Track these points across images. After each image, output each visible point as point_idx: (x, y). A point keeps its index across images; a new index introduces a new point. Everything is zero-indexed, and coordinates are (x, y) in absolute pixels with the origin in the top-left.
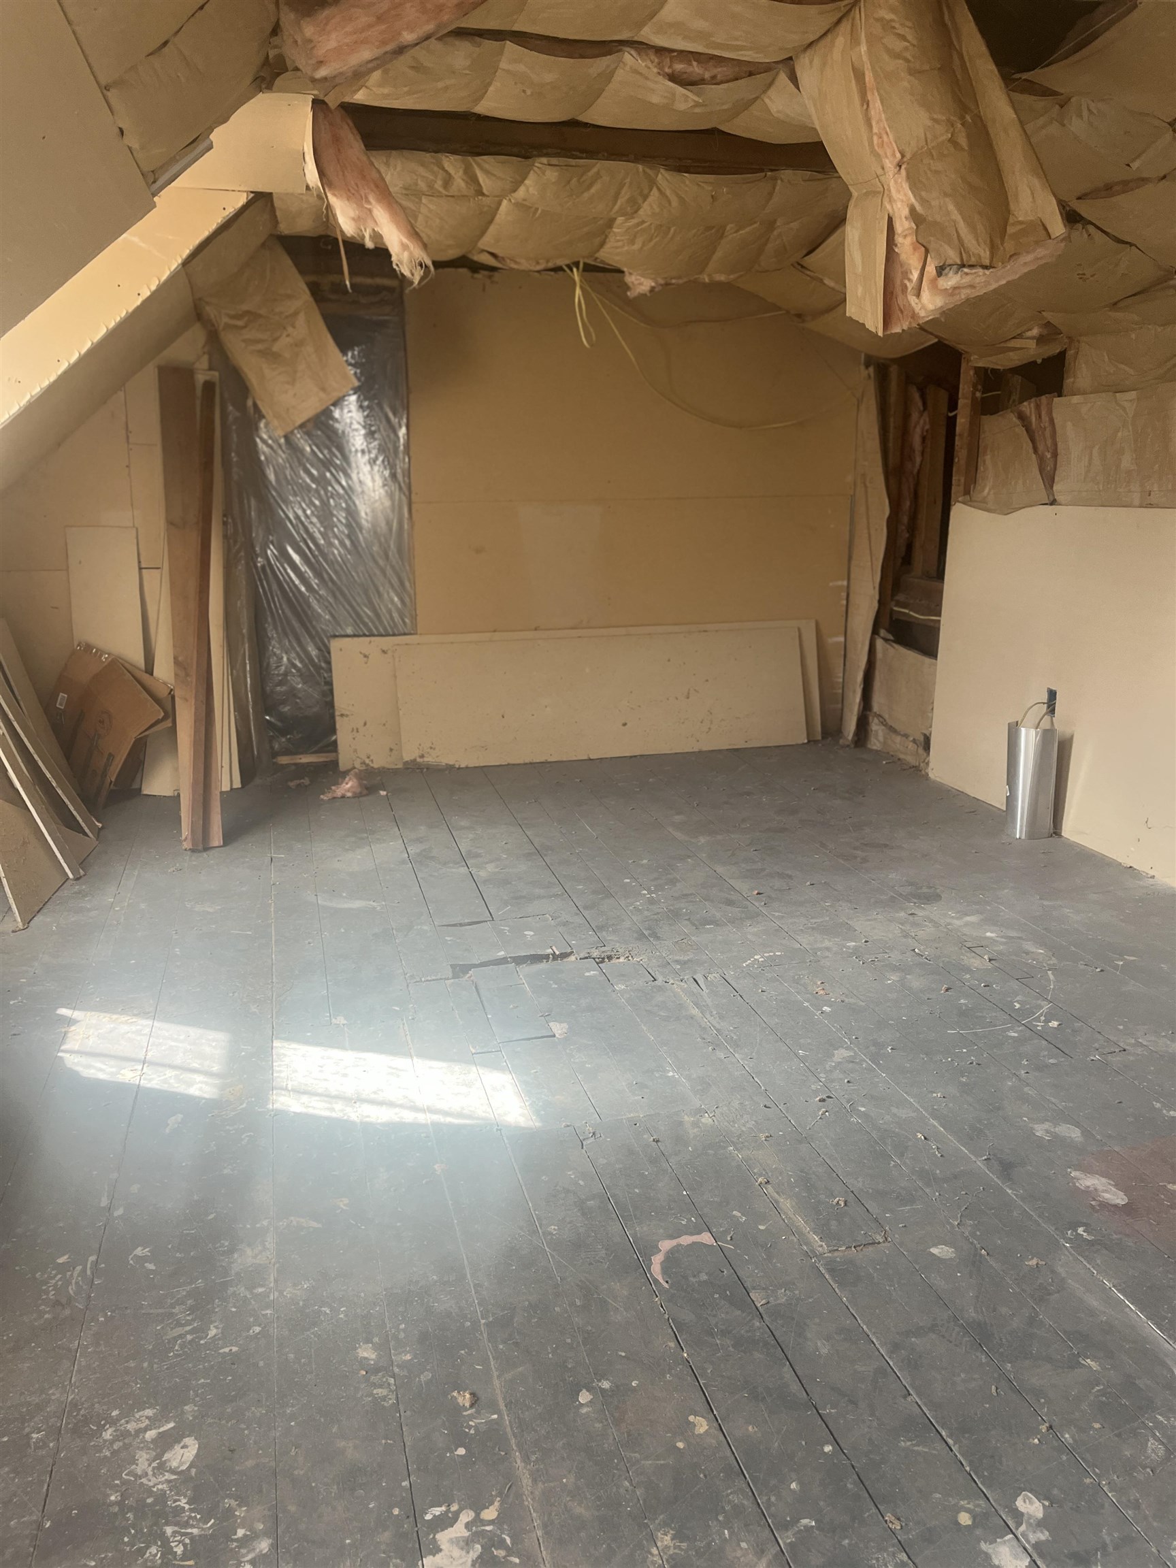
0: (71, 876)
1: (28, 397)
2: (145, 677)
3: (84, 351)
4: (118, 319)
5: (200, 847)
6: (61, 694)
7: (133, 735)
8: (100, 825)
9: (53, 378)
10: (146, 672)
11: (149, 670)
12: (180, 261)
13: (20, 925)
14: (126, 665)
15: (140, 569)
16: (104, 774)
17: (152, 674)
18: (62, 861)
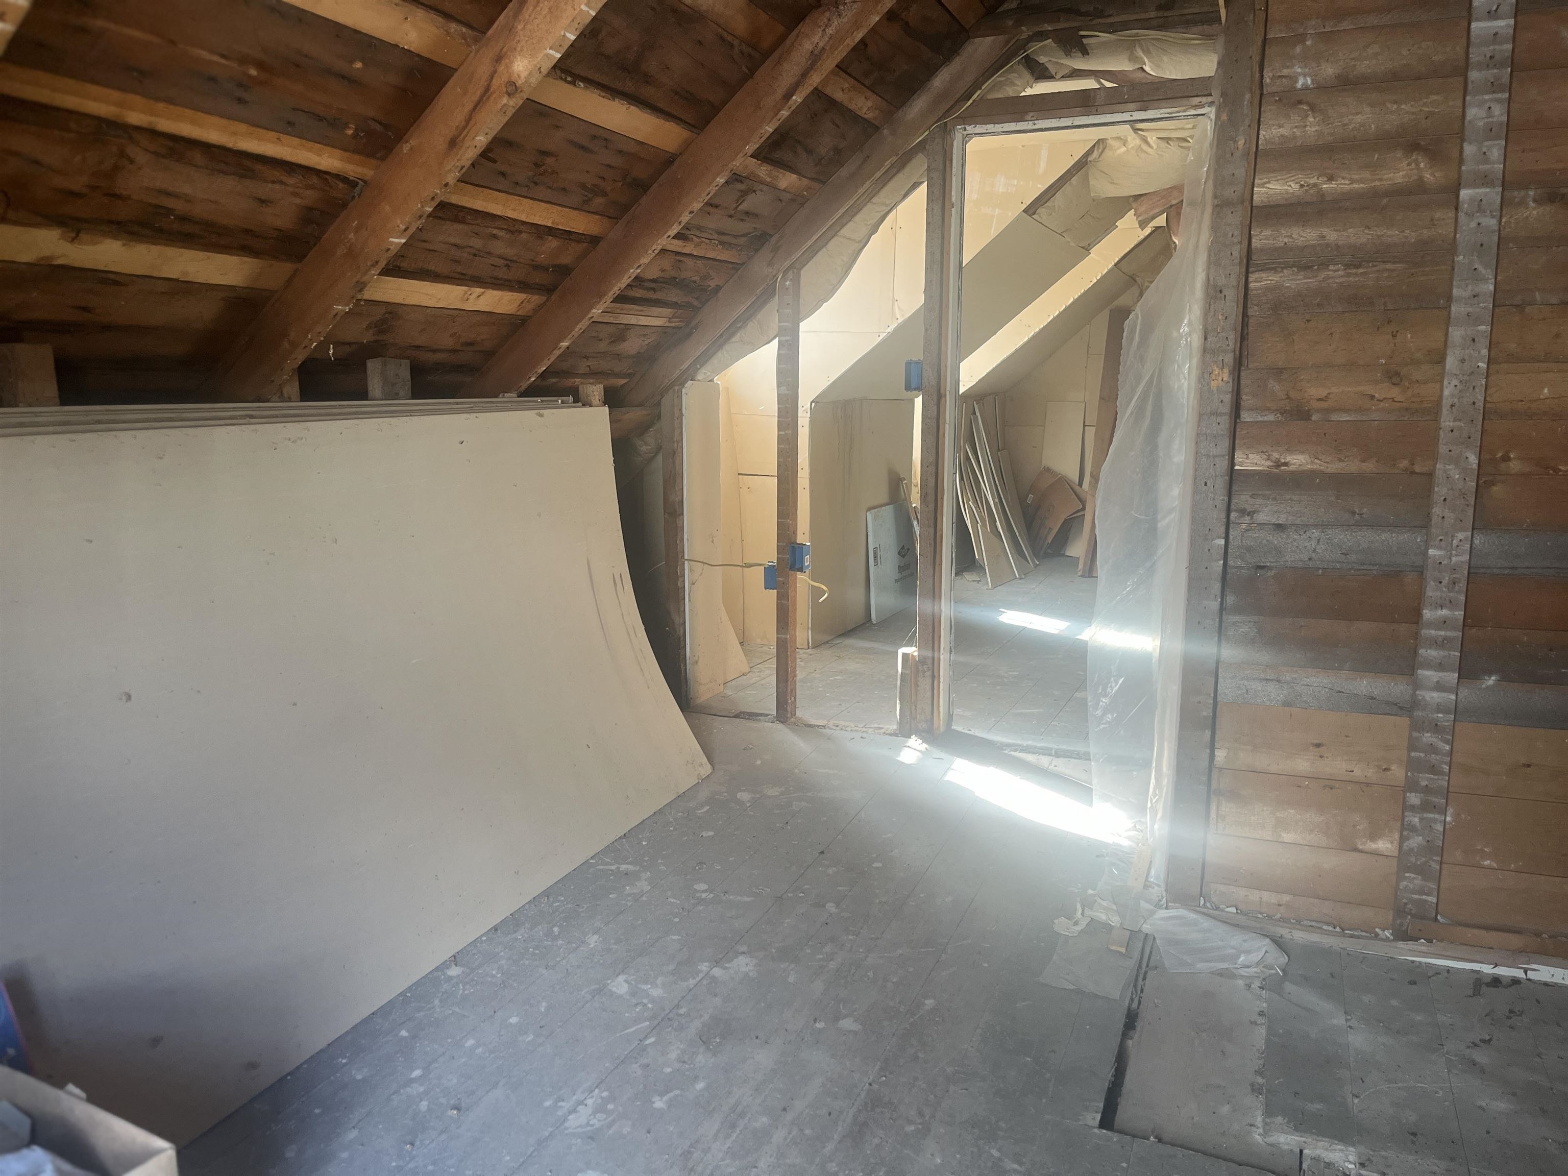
0: (1017, 576)
1: (1033, 333)
2: (1077, 488)
3: (1061, 310)
4: (1079, 294)
5: (1087, 575)
6: (1030, 495)
7: (1063, 517)
8: (1038, 563)
9: (1045, 324)
10: (1079, 485)
11: (1080, 484)
12: (1113, 264)
13: (990, 587)
14: (1068, 481)
15: (1084, 426)
16: (1046, 539)
17: (1081, 487)
18: (1015, 569)
